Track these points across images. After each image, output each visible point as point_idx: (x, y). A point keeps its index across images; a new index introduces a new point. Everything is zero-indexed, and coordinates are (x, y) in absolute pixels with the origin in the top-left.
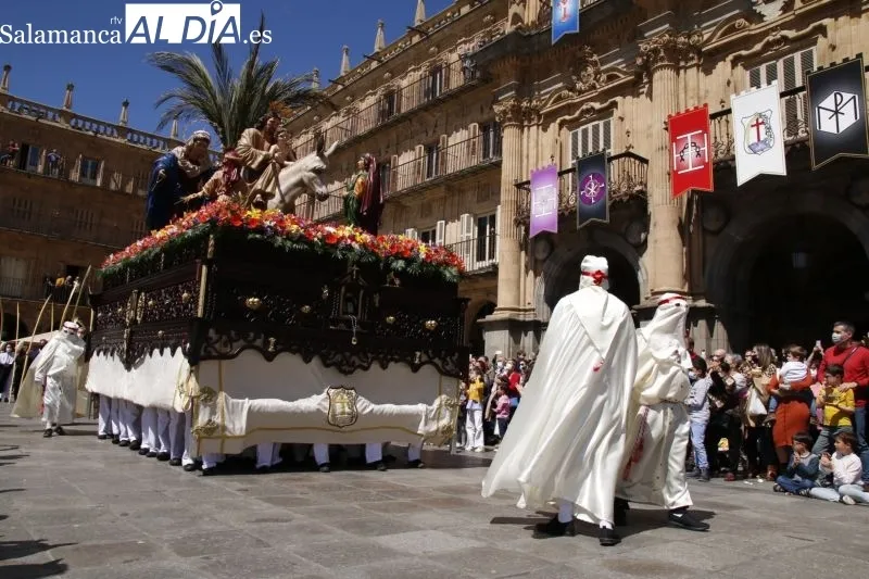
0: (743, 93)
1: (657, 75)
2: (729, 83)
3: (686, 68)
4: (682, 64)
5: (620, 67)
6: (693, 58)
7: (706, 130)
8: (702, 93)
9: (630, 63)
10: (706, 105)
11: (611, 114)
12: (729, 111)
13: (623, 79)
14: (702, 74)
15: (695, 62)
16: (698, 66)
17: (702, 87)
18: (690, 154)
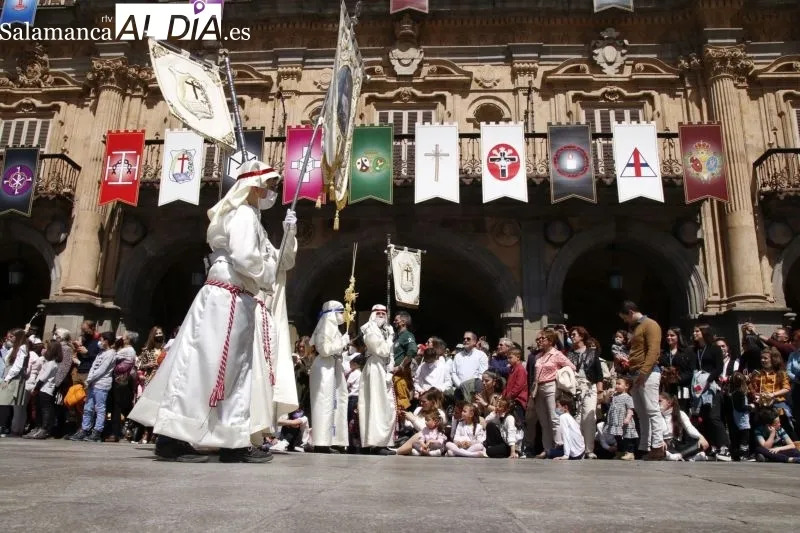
0: (176, 130)
1: (104, 94)
2: (165, 120)
3: (132, 97)
4: (129, 91)
5: (70, 75)
6: (139, 90)
7: (140, 152)
8: (141, 123)
9: (80, 75)
10: (143, 131)
11: (52, 116)
12: (162, 142)
13: (71, 87)
14: (144, 107)
15: (140, 94)
16: (143, 98)
17: (142, 115)
18: (122, 169)
